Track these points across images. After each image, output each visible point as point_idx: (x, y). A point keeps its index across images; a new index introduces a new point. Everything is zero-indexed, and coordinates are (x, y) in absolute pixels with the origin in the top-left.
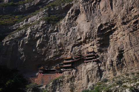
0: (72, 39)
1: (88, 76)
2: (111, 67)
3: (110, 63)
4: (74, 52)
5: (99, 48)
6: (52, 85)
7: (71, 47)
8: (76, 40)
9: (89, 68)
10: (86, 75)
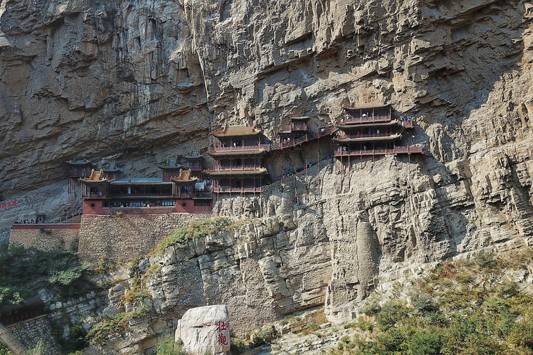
0: (258, 35)
1: (372, 232)
2: (511, 193)
3: (503, 171)
4: (269, 105)
5: (425, 92)
6: (171, 268)
7: (248, 75)
8: (280, 43)
9: (374, 191)
10: (361, 225)
